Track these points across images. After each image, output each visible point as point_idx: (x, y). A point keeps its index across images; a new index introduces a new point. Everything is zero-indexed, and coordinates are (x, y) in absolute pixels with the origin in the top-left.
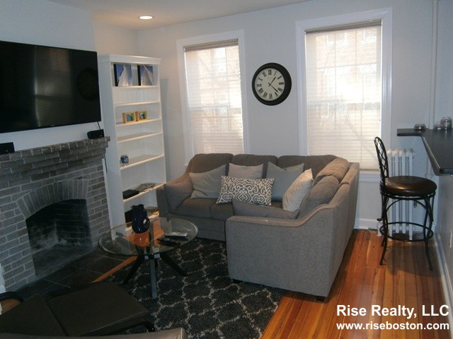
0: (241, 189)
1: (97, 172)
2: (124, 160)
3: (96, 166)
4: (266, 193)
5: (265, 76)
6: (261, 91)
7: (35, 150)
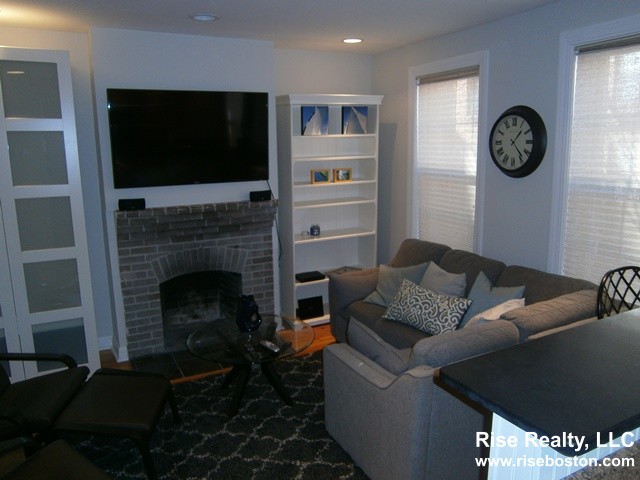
0: (415, 306)
1: (262, 242)
2: (314, 231)
3: (261, 235)
4: (447, 320)
5: (508, 127)
6: (500, 151)
7: (169, 209)
